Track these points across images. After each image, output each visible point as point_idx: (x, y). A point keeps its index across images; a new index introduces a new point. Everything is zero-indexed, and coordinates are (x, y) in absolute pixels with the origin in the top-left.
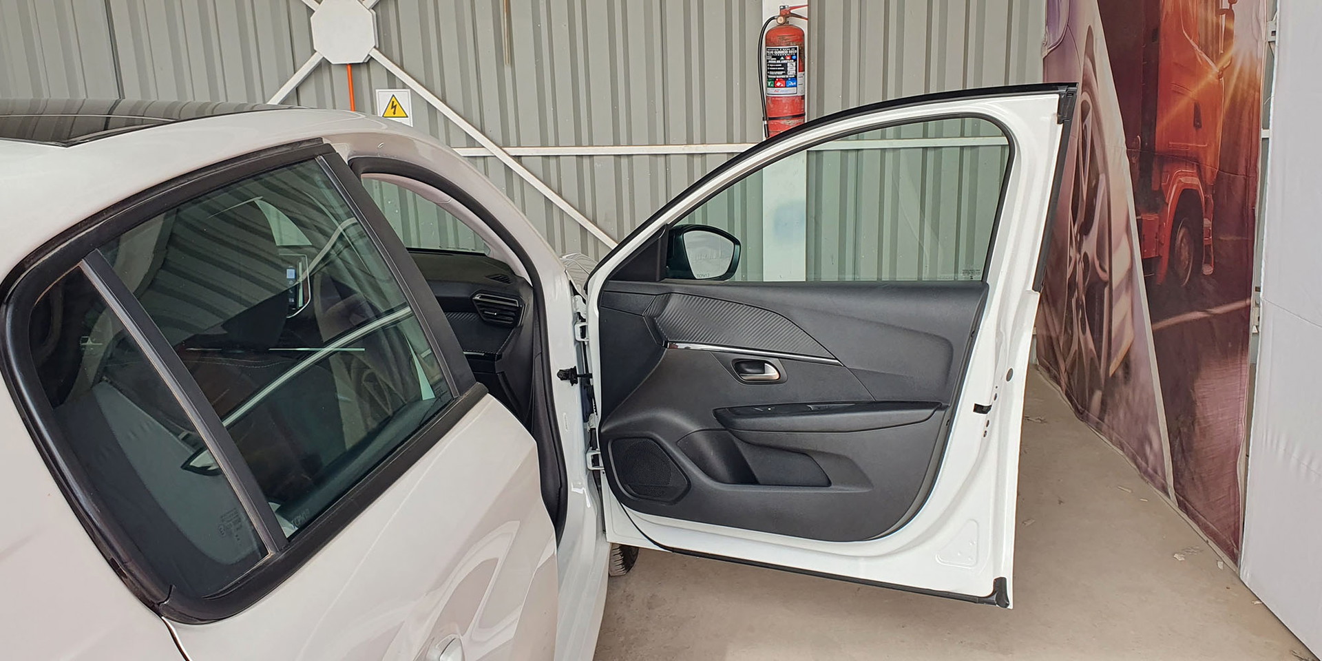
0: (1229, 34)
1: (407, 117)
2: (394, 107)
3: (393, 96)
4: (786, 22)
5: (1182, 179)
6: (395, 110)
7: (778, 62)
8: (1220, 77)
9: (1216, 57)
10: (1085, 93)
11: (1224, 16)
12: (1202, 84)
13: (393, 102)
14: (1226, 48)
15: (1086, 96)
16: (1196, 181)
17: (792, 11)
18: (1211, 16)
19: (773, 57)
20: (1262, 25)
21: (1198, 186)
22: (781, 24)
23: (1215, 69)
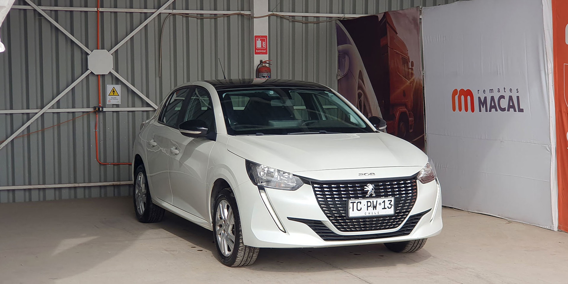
0: (412, 74)
1: (119, 95)
2: (114, 92)
3: (114, 87)
4: (265, 65)
5: (401, 110)
6: (114, 93)
7: (264, 78)
8: (410, 84)
9: (409, 79)
10: (359, 90)
11: (410, 70)
12: (405, 86)
13: (113, 90)
14: (412, 77)
15: (360, 91)
16: (405, 109)
17: (267, 62)
18: (406, 69)
19: (262, 76)
20: (421, 72)
21: (406, 111)
22: (263, 66)
23: (409, 82)
